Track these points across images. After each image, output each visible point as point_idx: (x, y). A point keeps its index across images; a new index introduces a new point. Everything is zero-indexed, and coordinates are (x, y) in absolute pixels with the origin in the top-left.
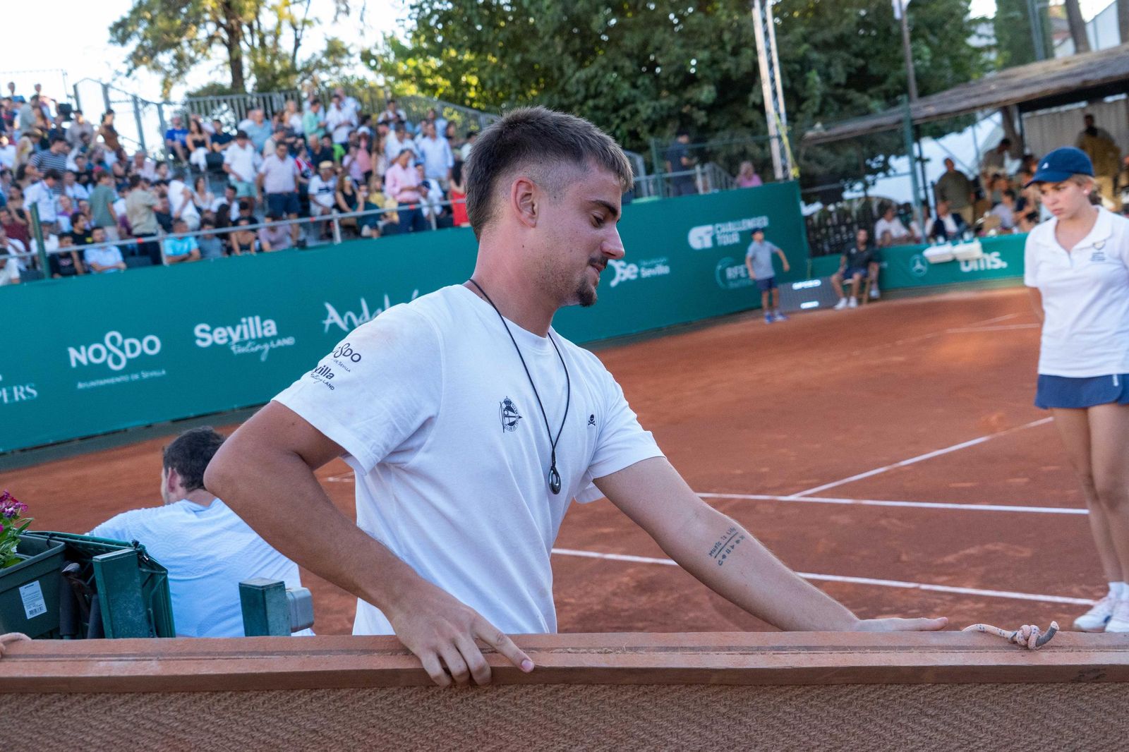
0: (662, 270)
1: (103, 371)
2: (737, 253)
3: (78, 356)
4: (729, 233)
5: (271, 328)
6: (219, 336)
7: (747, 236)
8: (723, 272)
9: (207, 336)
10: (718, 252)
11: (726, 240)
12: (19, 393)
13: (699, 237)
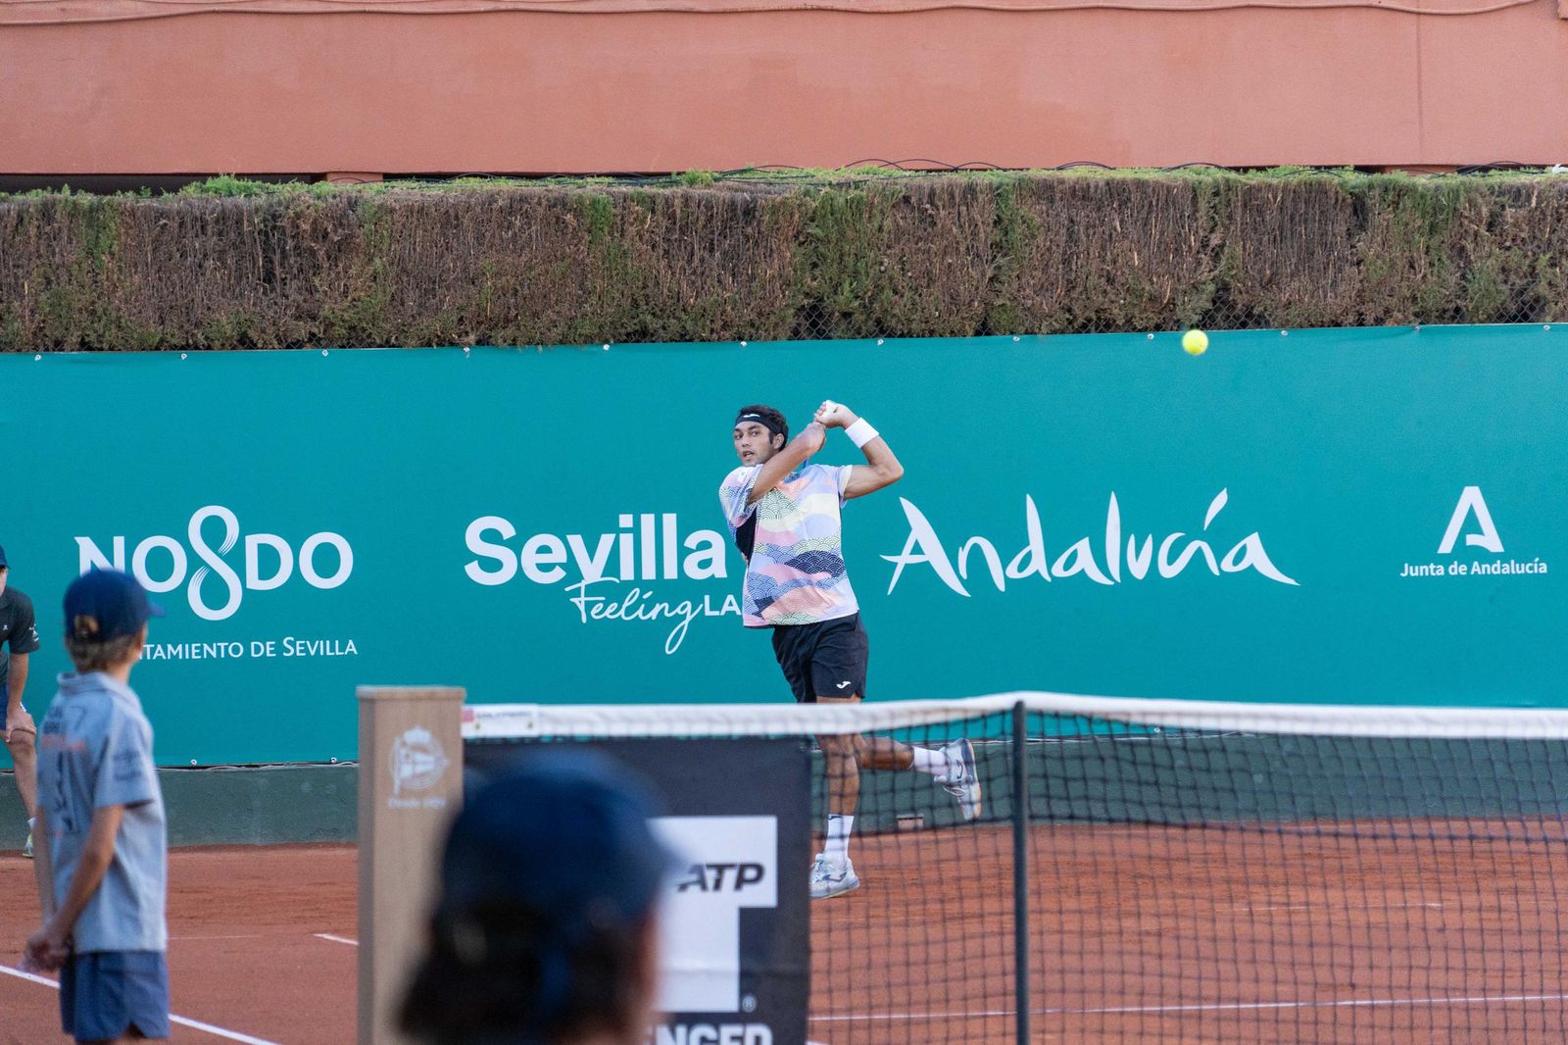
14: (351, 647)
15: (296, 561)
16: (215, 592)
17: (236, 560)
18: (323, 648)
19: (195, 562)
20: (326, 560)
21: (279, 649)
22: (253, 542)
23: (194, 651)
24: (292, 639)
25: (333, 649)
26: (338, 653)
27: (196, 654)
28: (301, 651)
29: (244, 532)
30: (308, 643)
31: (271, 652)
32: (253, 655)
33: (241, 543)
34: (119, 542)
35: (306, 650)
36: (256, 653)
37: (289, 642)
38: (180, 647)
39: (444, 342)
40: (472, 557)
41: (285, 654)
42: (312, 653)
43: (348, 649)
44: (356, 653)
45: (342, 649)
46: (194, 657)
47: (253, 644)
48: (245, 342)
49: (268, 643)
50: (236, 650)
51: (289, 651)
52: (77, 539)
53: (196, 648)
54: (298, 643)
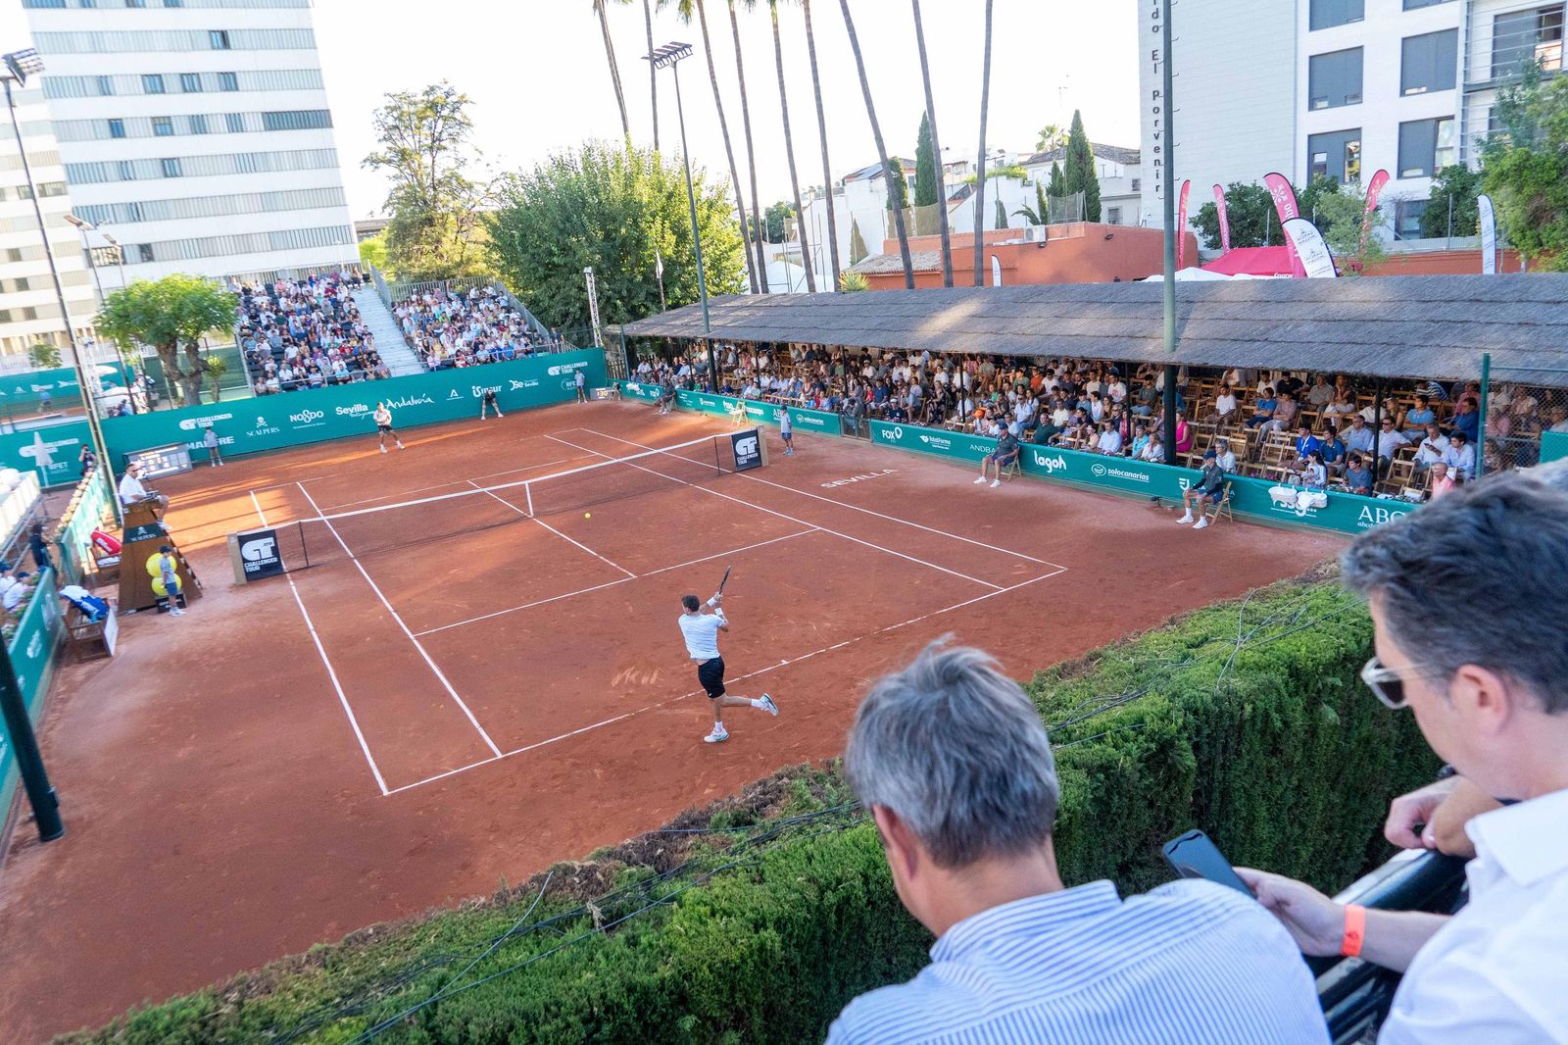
0: (535, 384)
1: (303, 423)
2: (571, 377)
3: (293, 418)
4: (568, 369)
5: (365, 408)
6: (346, 411)
7: (575, 370)
8: (565, 384)
9: (340, 411)
10: (562, 376)
11: (566, 372)
12: (273, 430)
13: (553, 371)
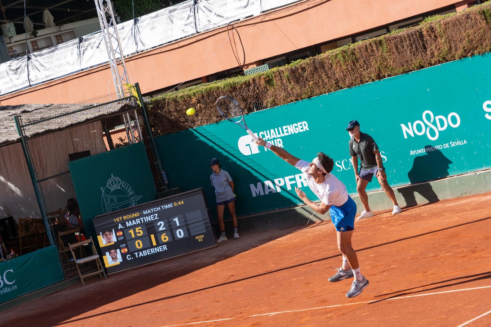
14: (465, 141)
15: (447, 121)
16: (433, 133)
17: (434, 123)
18: (459, 143)
19: (426, 126)
20: (454, 120)
21: (450, 145)
22: (437, 118)
23: (432, 149)
24: (452, 142)
25: (461, 143)
26: (463, 144)
27: (433, 150)
28: (455, 145)
29: (435, 116)
30: (456, 142)
31: (448, 146)
32: (445, 148)
33: (435, 119)
34: (409, 124)
35: (456, 144)
36: (445, 147)
37: (451, 143)
38: (429, 148)
39: (465, 57)
40: (486, 113)
41: (451, 146)
42: (457, 145)
43: (465, 143)
44: (467, 143)
45: (463, 143)
46: (432, 150)
47: (444, 145)
48: (422, 67)
49: (447, 144)
50: (441, 147)
51: (452, 145)
52: (401, 125)
53: (432, 148)
54: (453, 143)
